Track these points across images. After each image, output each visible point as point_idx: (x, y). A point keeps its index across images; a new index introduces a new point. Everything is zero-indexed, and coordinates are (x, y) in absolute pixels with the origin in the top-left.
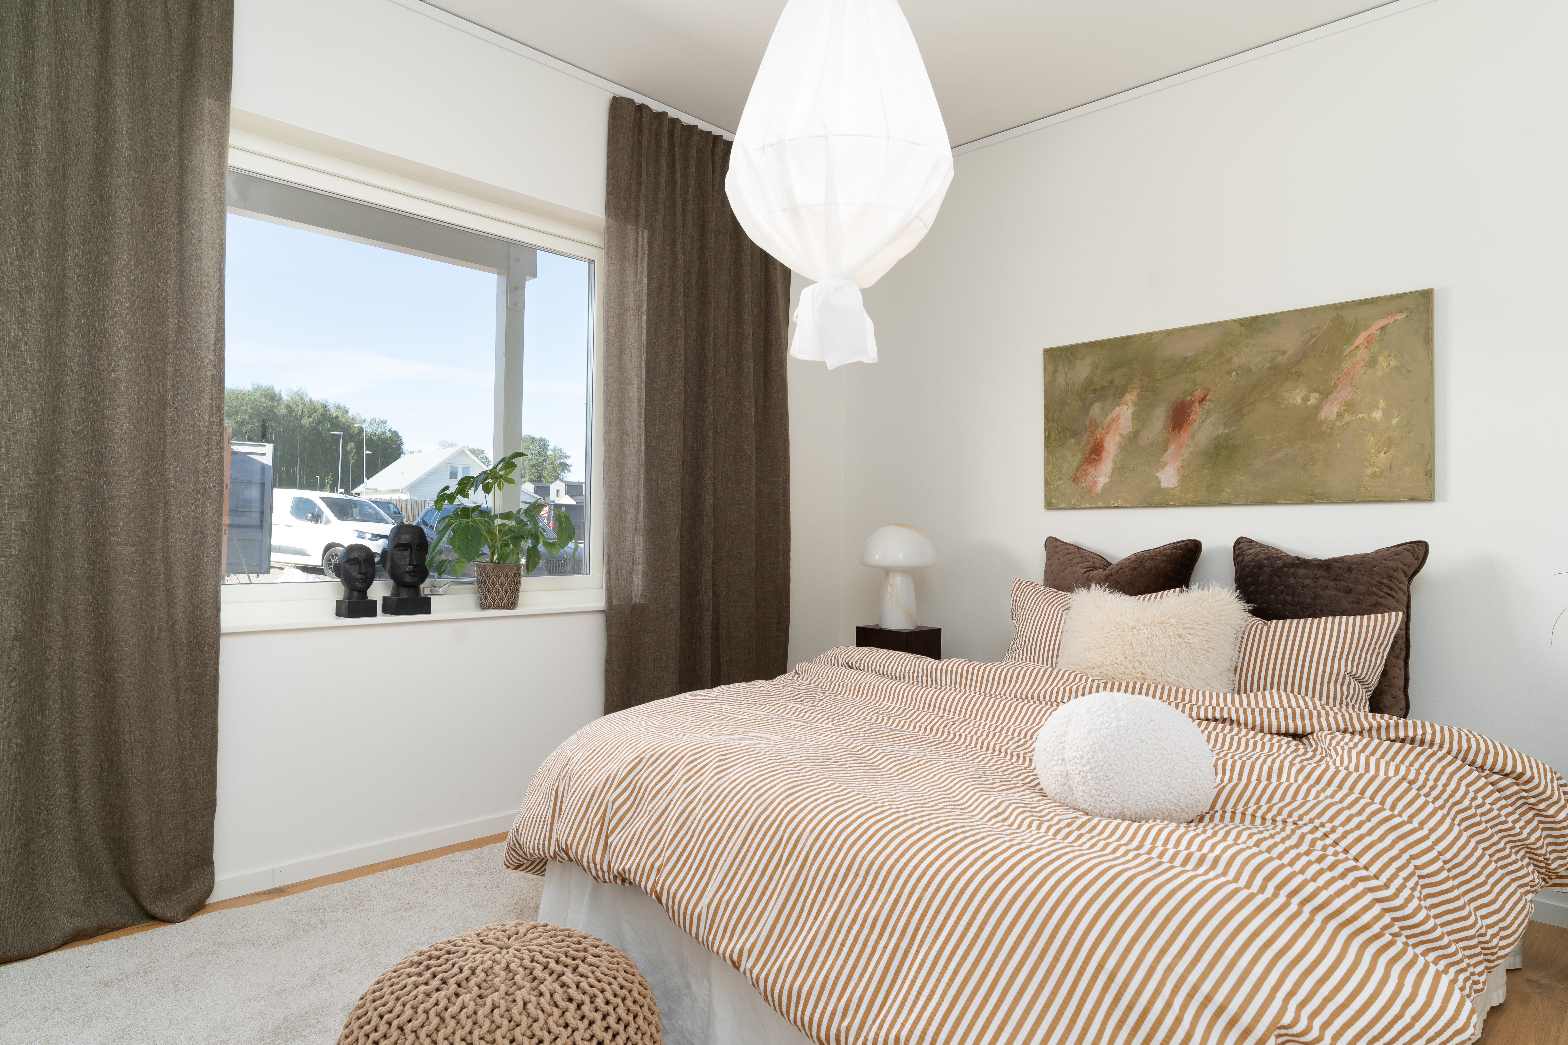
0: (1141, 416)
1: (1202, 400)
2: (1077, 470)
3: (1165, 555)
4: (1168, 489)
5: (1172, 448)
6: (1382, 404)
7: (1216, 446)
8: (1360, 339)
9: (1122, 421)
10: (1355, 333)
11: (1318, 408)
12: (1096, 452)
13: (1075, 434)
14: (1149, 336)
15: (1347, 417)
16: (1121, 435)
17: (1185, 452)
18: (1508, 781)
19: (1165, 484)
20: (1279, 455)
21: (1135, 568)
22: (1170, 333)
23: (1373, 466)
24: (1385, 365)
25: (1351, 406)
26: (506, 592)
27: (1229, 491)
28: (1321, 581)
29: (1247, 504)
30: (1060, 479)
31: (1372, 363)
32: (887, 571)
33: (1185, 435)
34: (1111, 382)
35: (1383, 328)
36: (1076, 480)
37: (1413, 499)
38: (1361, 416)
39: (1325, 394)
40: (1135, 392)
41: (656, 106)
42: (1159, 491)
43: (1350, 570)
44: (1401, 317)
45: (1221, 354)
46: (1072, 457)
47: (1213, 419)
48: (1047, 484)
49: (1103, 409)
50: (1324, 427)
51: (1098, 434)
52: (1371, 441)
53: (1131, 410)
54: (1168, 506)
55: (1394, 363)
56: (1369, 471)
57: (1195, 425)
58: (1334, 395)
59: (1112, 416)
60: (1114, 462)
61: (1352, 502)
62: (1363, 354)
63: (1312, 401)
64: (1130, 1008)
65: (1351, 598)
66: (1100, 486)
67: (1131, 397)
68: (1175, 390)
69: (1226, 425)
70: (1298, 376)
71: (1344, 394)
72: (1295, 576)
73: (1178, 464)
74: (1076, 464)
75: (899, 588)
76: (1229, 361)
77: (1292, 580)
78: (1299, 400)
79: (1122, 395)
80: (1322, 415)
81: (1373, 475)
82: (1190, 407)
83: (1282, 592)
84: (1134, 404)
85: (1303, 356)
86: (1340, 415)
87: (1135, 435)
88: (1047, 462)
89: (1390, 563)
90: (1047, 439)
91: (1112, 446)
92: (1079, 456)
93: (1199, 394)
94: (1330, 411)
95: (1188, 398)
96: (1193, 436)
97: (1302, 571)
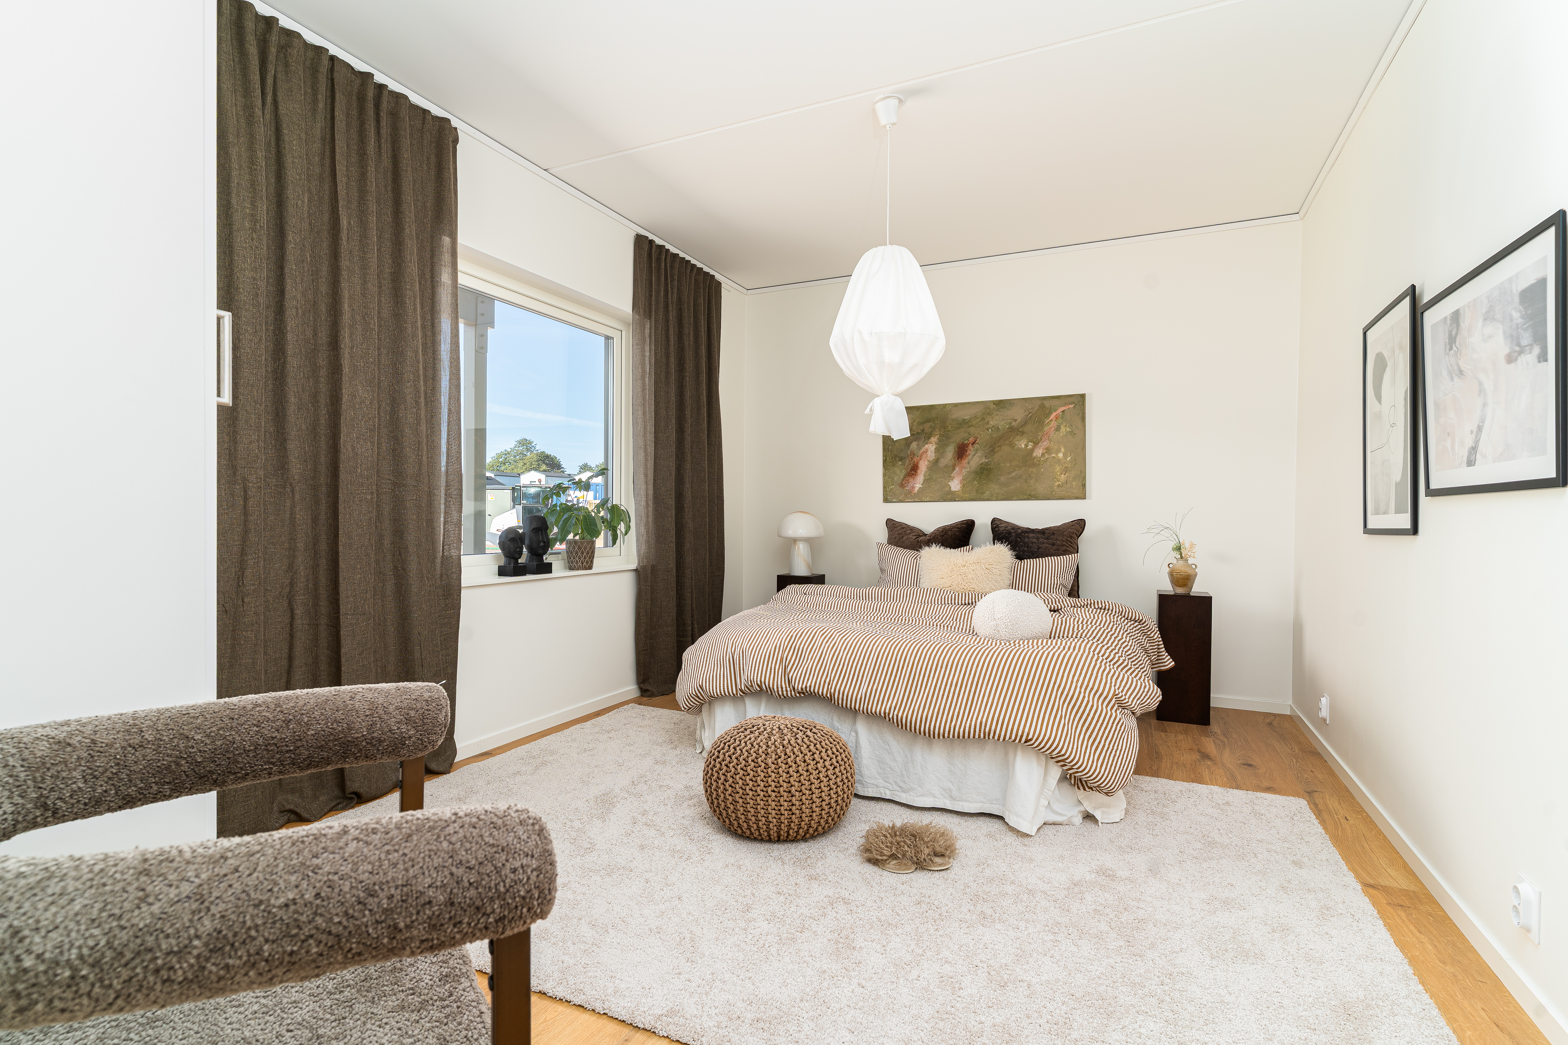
0: (940, 450)
1: (973, 444)
2: (903, 480)
3: (957, 528)
4: (955, 491)
5: (957, 469)
6: (1063, 450)
7: (981, 468)
8: (1053, 416)
9: (929, 452)
10: (1050, 413)
11: (1032, 450)
12: (913, 470)
13: (901, 459)
14: (944, 406)
15: (1047, 456)
16: (928, 461)
17: (964, 471)
18: (1137, 624)
19: (953, 489)
20: (1013, 474)
21: (943, 536)
22: (956, 405)
23: (1059, 481)
24: (1064, 430)
25: (1048, 450)
26: (585, 558)
27: (988, 493)
28: (1041, 540)
29: (997, 500)
30: (892, 485)
31: (1058, 429)
32: (795, 541)
33: (965, 462)
34: (923, 430)
35: (1063, 411)
36: (902, 485)
37: (1077, 498)
38: (1053, 455)
39: (1036, 444)
40: (937, 437)
41: (659, 241)
42: (950, 492)
43: (1053, 534)
44: (1071, 406)
45: (983, 419)
46: (900, 472)
47: (979, 454)
48: (884, 487)
49: (918, 445)
50: (1035, 461)
51: (915, 459)
52: (1058, 468)
53: (934, 447)
54: (955, 501)
55: (1068, 429)
56: (1057, 484)
57: (970, 457)
58: (1040, 444)
59: (923, 450)
60: (925, 476)
61: (1049, 499)
62: (1054, 424)
63: (1030, 447)
64: (1067, 696)
65: (1054, 547)
66: (916, 489)
67: (934, 439)
68: (959, 436)
69: (986, 457)
70: (1023, 433)
71: (1045, 444)
72: (1028, 537)
73: (961, 478)
74: (902, 476)
75: (801, 549)
76: (988, 423)
77: (1026, 540)
78: (1023, 446)
79: (929, 438)
80: (1034, 455)
81: (1059, 486)
82: (967, 447)
83: (1022, 546)
84: (936, 444)
85: (1025, 423)
86: (1043, 455)
87: (937, 461)
88: (884, 475)
89: (1071, 530)
90: (885, 461)
91: (923, 466)
92: (904, 472)
93: (972, 439)
94: (1038, 452)
95: (966, 442)
96: (969, 463)
97: (1031, 535)
